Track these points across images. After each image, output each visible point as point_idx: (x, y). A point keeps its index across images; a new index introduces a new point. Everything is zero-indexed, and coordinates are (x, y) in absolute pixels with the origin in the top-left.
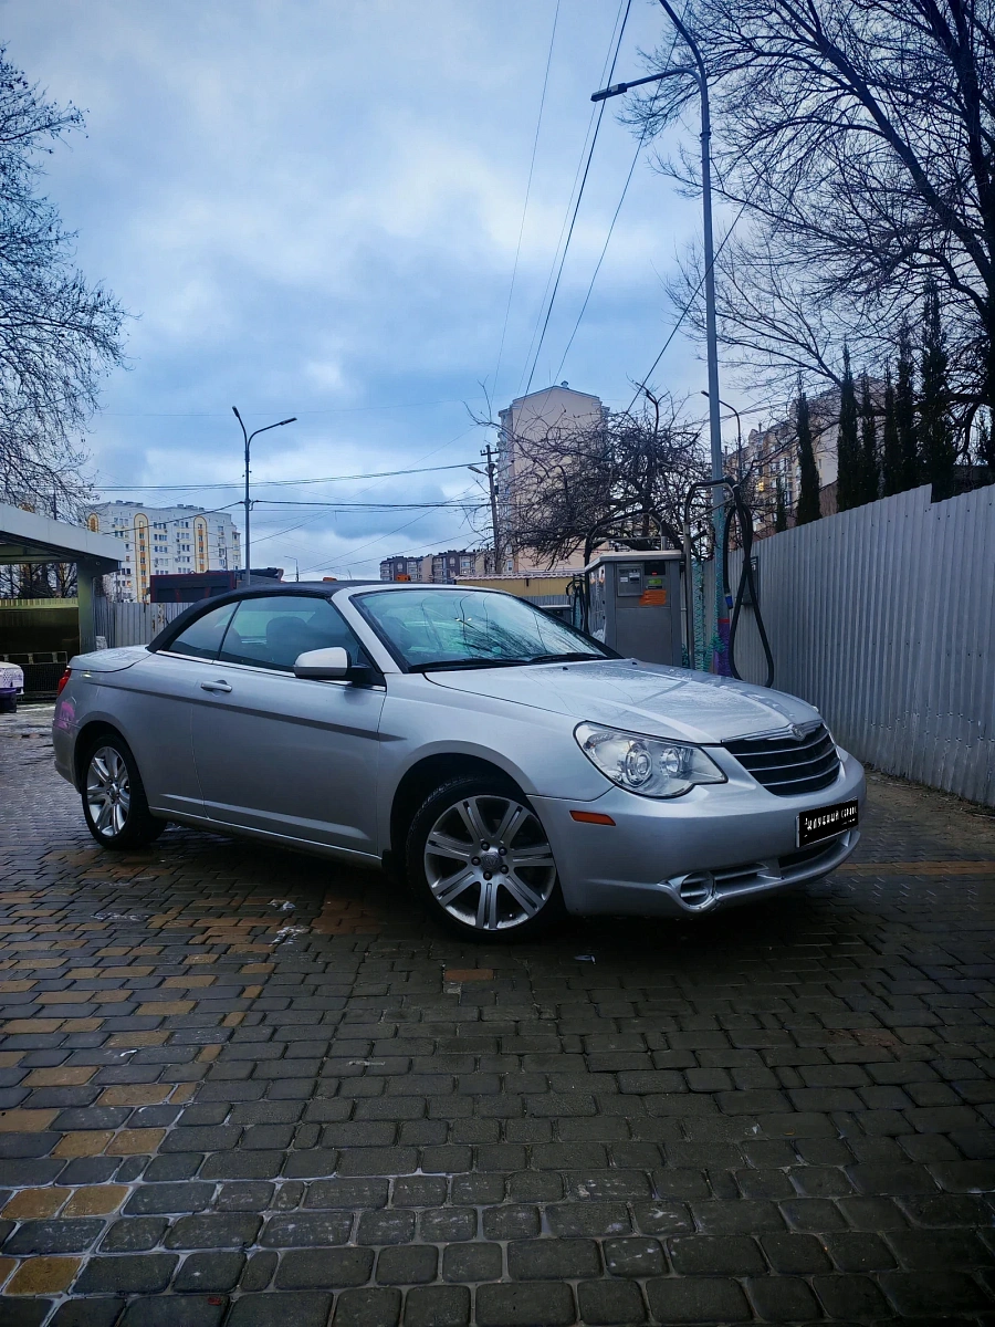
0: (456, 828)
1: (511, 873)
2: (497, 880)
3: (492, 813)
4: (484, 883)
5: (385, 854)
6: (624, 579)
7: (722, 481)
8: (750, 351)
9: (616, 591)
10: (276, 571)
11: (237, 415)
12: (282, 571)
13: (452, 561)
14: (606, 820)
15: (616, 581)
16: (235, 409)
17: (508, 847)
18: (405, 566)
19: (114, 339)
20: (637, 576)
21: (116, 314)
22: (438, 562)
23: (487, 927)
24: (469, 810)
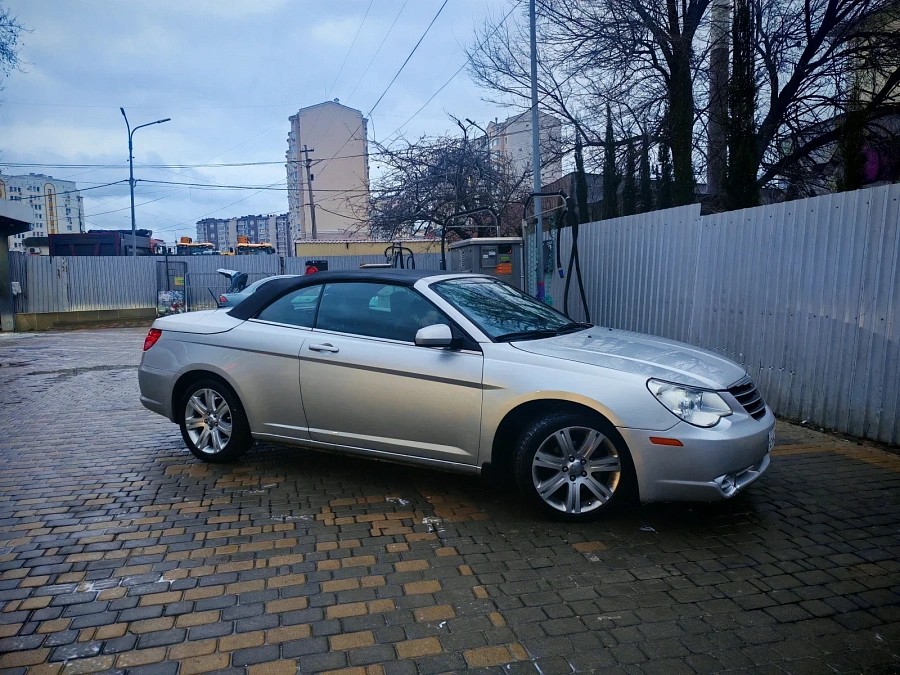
0: (553, 448)
1: (589, 475)
2: (580, 481)
3: (578, 438)
4: (570, 483)
5: (485, 465)
6: (485, 256)
7: (557, 193)
8: (516, 97)
9: (481, 265)
10: (147, 232)
11: (124, 114)
12: (151, 232)
13: (252, 223)
14: (677, 443)
15: (481, 258)
16: (122, 109)
17: (587, 460)
18: (216, 225)
19: (11, 47)
20: (494, 254)
21: (13, 28)
22: (241, 223)
23: (573, 512)
24: (563, 436)
